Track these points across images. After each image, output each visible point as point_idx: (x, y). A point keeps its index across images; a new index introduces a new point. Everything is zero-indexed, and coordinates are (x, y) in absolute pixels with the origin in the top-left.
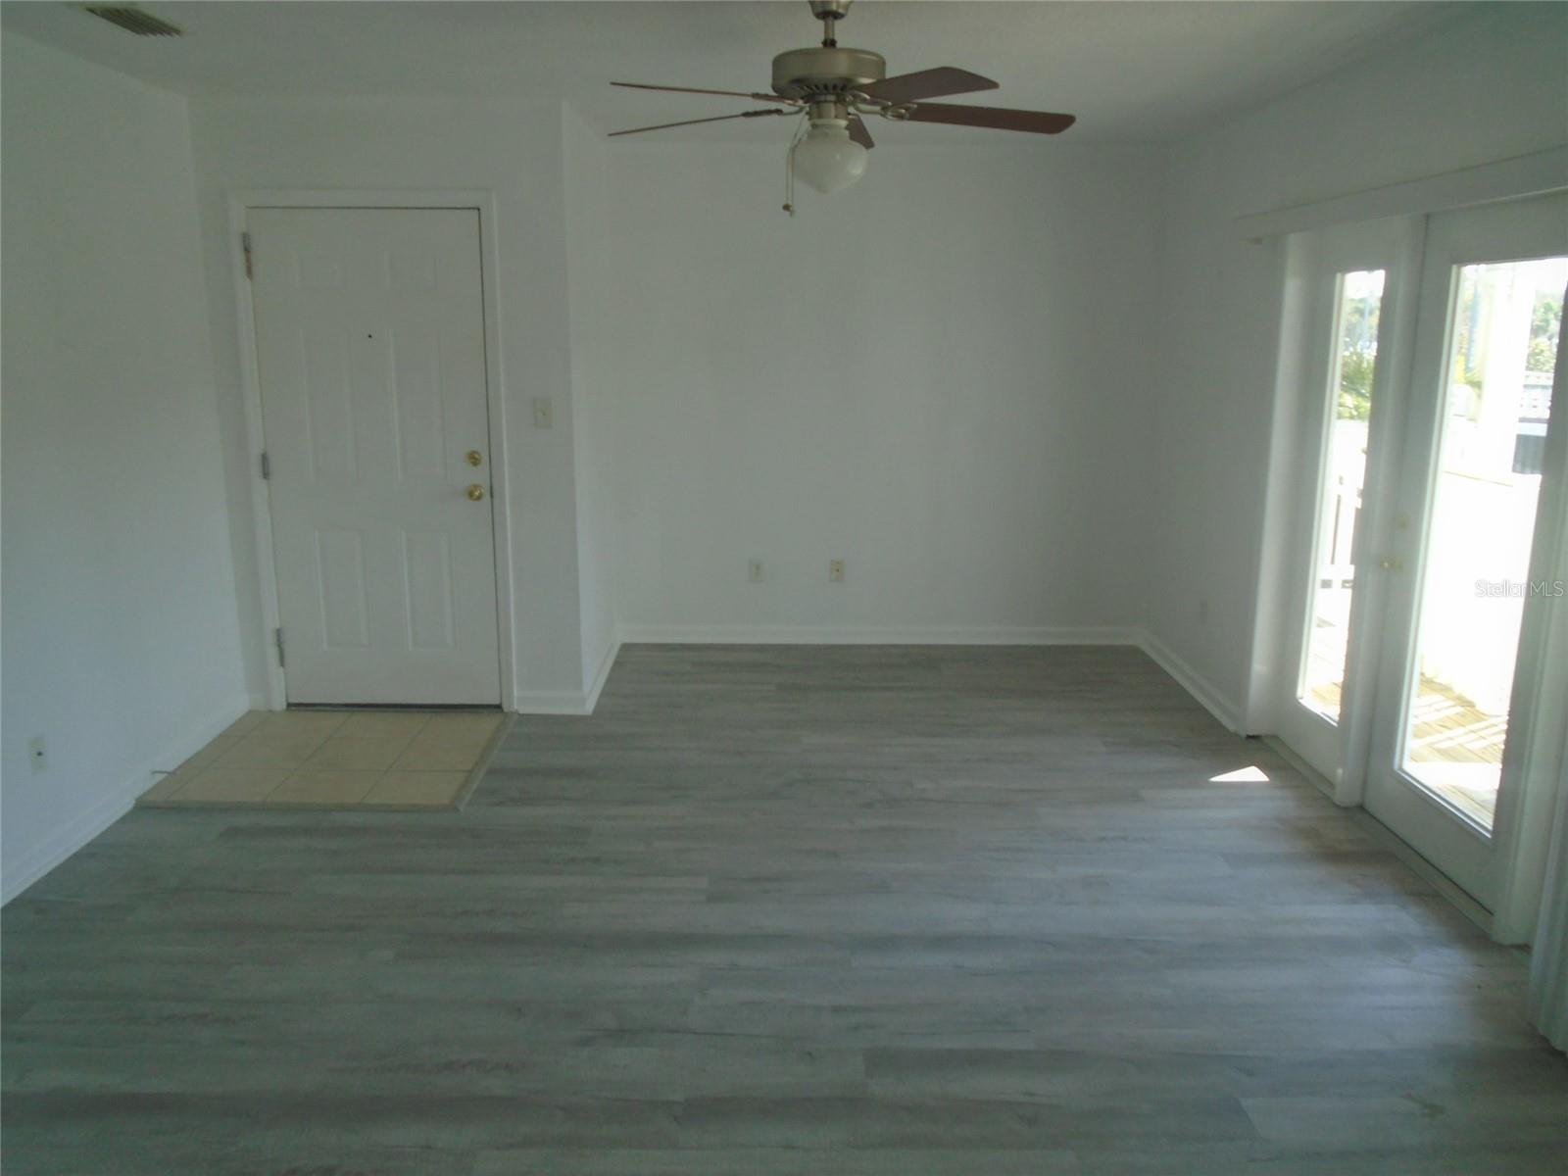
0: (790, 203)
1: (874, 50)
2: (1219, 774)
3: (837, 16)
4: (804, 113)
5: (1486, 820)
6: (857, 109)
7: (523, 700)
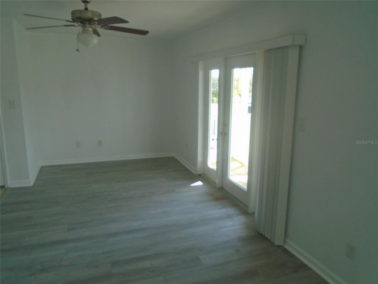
0: (78, 49)
1: (98, 12)
2: (192, 184)
3: (88, 2)
4: (80, 26)
5: (245, 187)
6: (95, 26)
7: (11, 184)
